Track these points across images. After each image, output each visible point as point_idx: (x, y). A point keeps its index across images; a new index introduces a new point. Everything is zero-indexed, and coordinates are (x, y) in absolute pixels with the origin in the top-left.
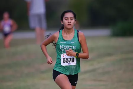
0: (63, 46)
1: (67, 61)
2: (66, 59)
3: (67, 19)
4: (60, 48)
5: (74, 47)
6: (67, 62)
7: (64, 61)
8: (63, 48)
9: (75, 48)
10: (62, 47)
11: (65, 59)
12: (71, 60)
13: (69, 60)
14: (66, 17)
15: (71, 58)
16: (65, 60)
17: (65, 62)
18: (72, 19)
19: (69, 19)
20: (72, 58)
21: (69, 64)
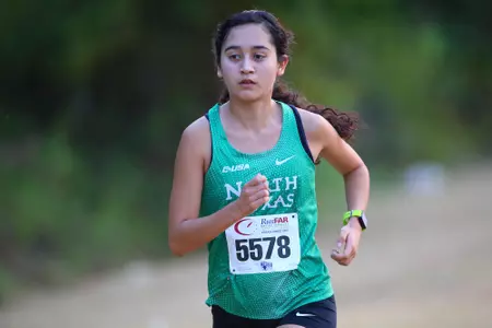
0: (239, 184)
1: (256, 251)
2: (252, 241)
4: (229, 198)
5: (288, 183)
6: (254, 258)
7: (242, 252)
8: (238, 194)
9: (295, 187)
10: (234, 191)
11: (247, 244)
12: (276, 247)
13: (265, 246)
14: (231, 47)
15: (272, 240)
16: (245, 248)
17: (246, 258)
18: (259, 57)
19: (247, 57)
20: (281, 238)
21: (265, 268)
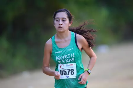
1: (65, 73)
2: (64, 70)
3: (58, 20)
4: (57, 60)
5: (72, 55)
6: (64, 75)
7: (62, 73)
8: (59, 59)
9: (74, 56)
12: (70, 72)
13: (67, 71)
14: (57, 18)
15: (69, 70)
18: (64, 20)
19: (61, 20)
20: (71, 70)
21: (67, 77)
